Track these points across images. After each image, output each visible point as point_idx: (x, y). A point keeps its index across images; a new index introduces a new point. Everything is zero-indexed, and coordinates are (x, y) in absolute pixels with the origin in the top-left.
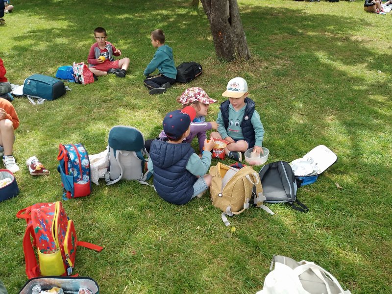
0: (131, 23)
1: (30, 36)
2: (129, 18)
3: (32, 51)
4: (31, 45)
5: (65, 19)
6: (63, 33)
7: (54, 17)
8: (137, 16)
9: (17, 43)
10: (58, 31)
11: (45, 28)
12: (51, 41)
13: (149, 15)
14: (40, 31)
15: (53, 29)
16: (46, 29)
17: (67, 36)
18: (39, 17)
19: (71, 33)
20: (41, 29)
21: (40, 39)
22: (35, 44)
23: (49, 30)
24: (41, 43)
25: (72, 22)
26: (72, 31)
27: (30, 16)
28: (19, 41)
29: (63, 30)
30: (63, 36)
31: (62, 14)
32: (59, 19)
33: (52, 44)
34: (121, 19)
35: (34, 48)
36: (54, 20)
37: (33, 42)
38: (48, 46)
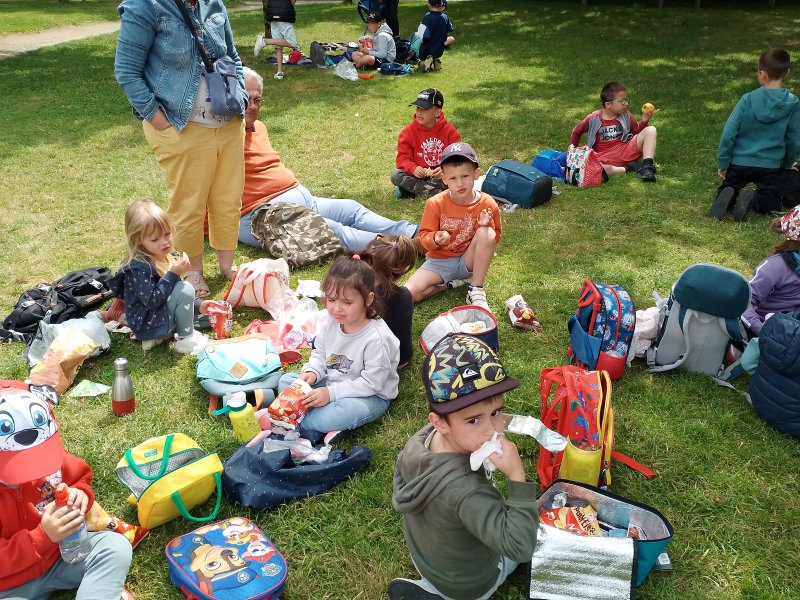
0: (671, 75)
1: (482, 93)
2: (667, 66)
3: (486, 119)
4: (485, 110)
5: (541, 65)
6: (538, 90)
7: (521, 60)
8: (683, 63)
9: (462, 104)
10: (528, 87)
11: (506, 80)
12: (517, 104)
13: (710, 62)
14: (499, 85)
15: (520, 82)
16: (508, 82)
17: (546, 97)
18: (496, 59)
19: (552, 92)
20: (499, 80)
21: (499, 98)
22: (492, 108)
23: (514, 83)
24: (500, 105)
25: (553, 71)
26: (554, 87)
27: (480, 56)
28: (465, 100)
29: (537, 85)
30: (539, 97)
31: (536, 56)
32: (530, 65)
33: (518, 109)
34: (651, 68)
35: (489, 113)
36: (522, 65)
37: (487, 104)
38: (513, 113)
